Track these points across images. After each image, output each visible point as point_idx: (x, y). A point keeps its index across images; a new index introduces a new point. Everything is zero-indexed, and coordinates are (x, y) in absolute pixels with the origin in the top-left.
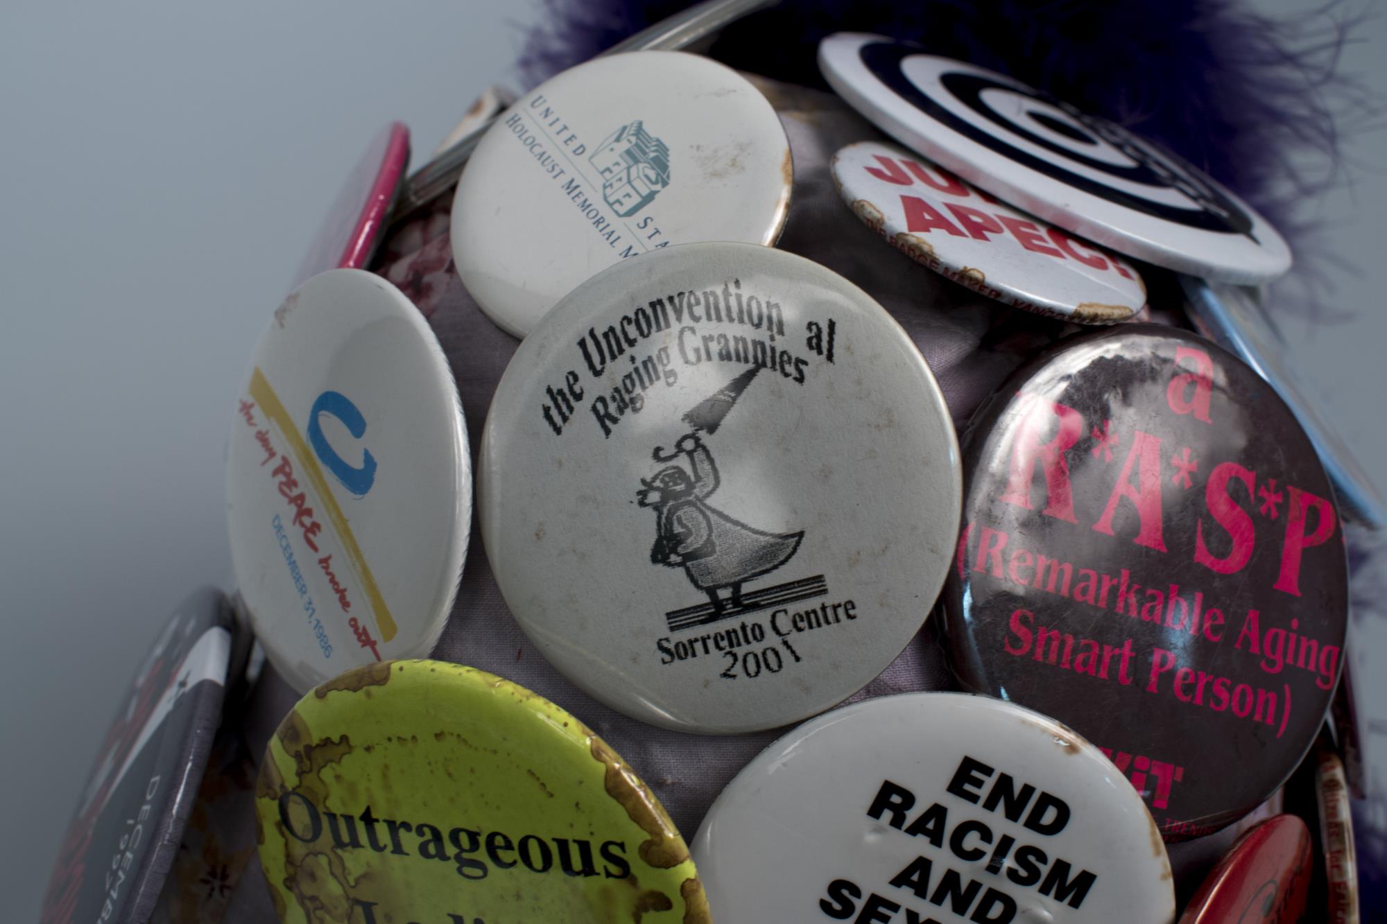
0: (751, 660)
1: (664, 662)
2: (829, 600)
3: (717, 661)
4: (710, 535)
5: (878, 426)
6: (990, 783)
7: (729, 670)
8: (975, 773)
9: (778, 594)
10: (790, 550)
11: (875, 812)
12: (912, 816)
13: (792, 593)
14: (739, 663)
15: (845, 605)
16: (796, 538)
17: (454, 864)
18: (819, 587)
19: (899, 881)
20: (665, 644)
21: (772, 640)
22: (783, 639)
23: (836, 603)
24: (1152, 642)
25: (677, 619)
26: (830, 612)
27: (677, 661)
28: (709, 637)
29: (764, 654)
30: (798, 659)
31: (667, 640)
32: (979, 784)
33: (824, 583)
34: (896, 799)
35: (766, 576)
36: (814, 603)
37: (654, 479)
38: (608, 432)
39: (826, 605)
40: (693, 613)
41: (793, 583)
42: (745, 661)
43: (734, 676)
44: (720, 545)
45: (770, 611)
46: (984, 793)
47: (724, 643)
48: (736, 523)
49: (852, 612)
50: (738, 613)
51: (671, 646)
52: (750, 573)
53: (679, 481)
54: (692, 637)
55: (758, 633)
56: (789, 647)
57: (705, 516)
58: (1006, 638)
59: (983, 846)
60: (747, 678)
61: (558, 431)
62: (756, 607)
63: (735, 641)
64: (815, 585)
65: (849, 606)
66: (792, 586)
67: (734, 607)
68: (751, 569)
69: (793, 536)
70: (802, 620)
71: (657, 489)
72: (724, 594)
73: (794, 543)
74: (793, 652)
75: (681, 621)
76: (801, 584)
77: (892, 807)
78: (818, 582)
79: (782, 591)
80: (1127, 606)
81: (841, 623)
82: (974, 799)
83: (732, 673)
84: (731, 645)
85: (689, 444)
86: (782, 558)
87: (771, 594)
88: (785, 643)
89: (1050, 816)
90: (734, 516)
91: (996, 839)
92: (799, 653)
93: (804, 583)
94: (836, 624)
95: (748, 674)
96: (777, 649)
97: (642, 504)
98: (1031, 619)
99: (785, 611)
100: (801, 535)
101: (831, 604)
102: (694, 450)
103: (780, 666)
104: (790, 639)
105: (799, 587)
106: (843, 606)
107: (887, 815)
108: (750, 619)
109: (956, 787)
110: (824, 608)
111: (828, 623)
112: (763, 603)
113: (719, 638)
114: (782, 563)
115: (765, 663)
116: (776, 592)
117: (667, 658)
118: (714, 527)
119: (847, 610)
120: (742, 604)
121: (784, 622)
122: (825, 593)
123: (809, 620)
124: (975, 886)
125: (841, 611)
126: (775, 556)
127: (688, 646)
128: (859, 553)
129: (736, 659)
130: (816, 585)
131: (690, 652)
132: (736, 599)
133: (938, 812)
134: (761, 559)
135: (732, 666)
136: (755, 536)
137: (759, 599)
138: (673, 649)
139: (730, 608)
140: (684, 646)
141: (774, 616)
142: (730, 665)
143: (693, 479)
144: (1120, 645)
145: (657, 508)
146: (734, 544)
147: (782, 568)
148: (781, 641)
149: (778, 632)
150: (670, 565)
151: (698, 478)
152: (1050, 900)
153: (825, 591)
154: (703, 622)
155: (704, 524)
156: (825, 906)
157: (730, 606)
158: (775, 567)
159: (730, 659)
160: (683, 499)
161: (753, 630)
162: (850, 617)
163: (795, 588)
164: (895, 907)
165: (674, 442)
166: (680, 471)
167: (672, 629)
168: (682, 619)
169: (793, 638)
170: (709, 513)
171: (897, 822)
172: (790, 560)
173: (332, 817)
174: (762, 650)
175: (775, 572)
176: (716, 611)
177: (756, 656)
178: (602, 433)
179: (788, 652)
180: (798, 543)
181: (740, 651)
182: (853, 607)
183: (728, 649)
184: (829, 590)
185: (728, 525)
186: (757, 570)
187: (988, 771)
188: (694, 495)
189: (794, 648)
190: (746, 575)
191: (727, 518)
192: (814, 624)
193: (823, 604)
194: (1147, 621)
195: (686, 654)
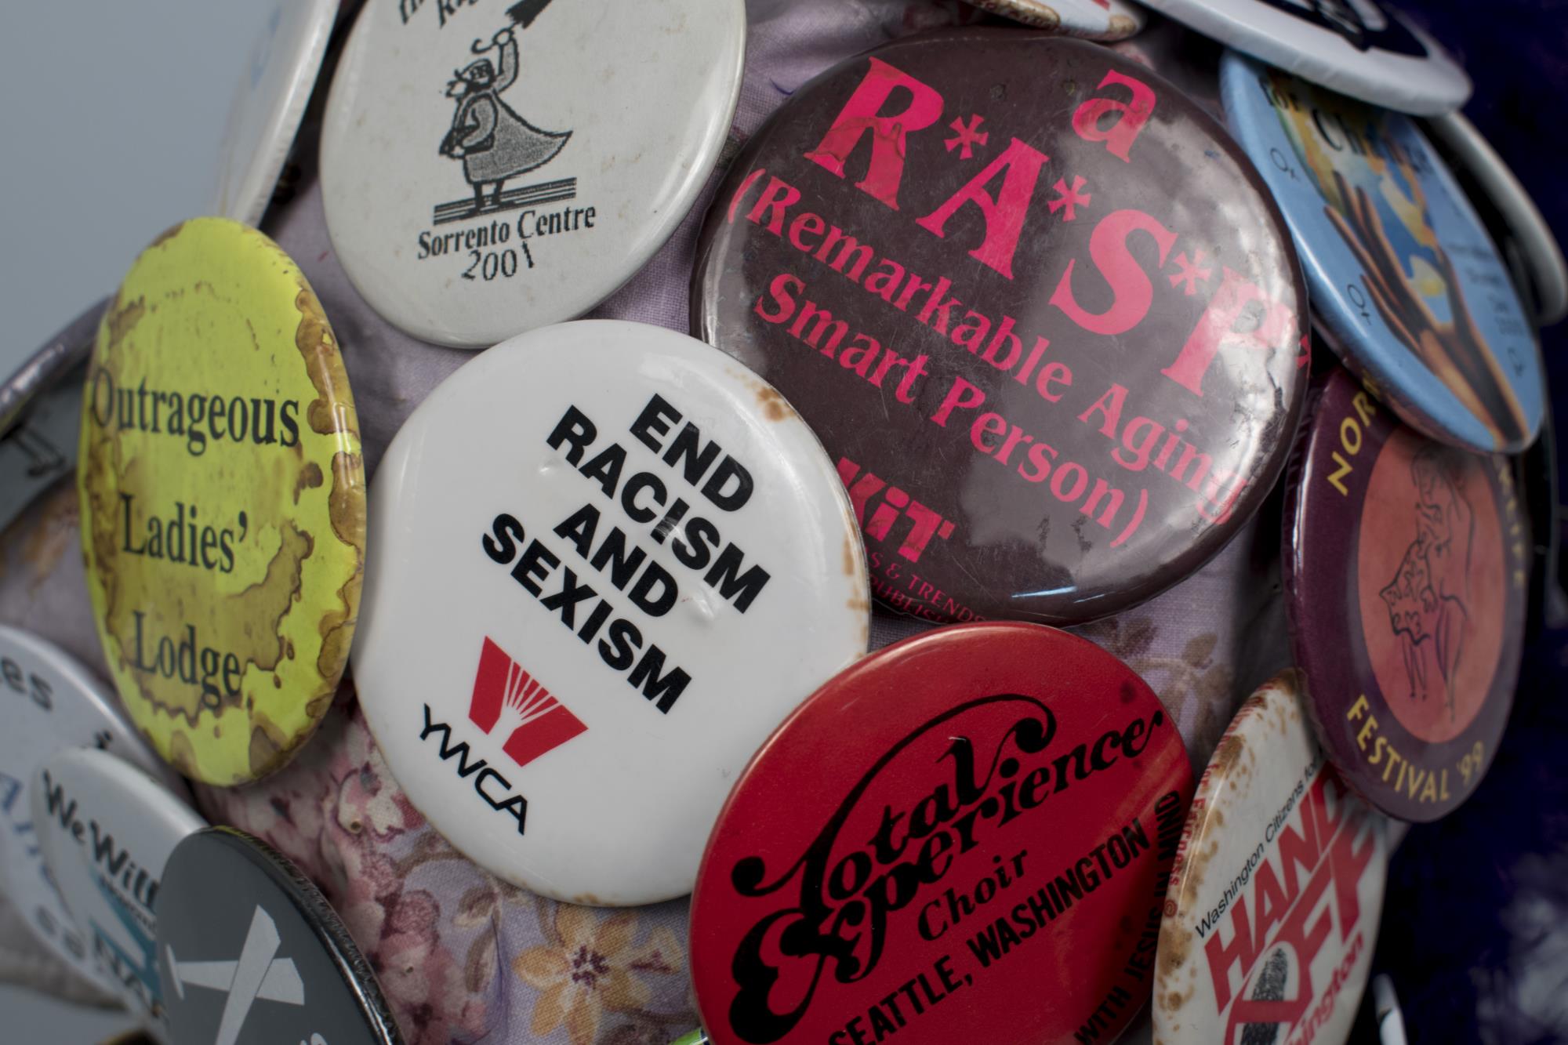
0: (491, 260)
1: (420, 257)
2: (574, 204)
3: (463, 259)
4: (493, 129)
5: (668, 30)
6: (675, 430)
7: (470, 270)
8: (662, 416)
9: (531, 195)
10: (555, 149)
11: (554, 441)
12: (591, 453)
13: (545, 194)
14: (481, 264)
15: (587, 211)
16: (564, 138)
17: (186, 438)
18: (569, 190)
19: (565, 529)
20: (426, 239)
21: (515, 242)
22: (524, 242)
23: (579, 209)
24: (956, 369)
25: (444, 212)
26: (571, 217)
27: (431, 256)
28: (463, 234)
29: (504, 256)
30: (531, 265)
31: (428, 234)
32: (663, 429)
33: (574, 187)
34: (578, 430)
35: (528, 175)
36: (559, 207)
37: (465, 70)
38: (443, 21)
39: (570, 209)
40: (457, 207)
41: (548, 184)
42: (486, 262)
43: (472, 277)
44: (499, 140)
45: (520, 211)
46: (667, 441)
47: (474, 242)
48: (519, 119)
49: (591, 220)
50: (493, 211)
51: (429, 240)
52: (515, 170)
53: (484, 74)
54: (449, 233)
55: (504, 232)
56: (527, 251)
57: (496, 111)
58: (762, 298)
59: (655, 507)
60: (483, 280)
61: (405, 19)
62: (511, 205)
63: (483, 240)
64: (565, 187)
65: (590, 213)
66: (547, 187)
67: (492, 204)
68: (517, 167)
69: (561, 135)
70: (545, 224)
71: (465, 80)
72: (488, 190)
73: (561, 143)
74: (529, 257)
75: (445, 215)
76: (554, 185)
77: (573, 438)
78: (569, 185)
79: (537, 191)
80: (934, 319)
81: (579, 230)
82: (655, 446)
83: (471, 273)
84: (479, 244)
85: (503, 38)
86: (546, 157)
87: (527, 193)
88: (525, 246)
89: (731, 487)
90: (519, 112)
91: (670, 502)
92: (533, 260)
93: (558, 185)
94: (574, 231)
95: (485, 277)
96: (516, 252)
97: (449, 94)
98: (800, 291)
99: (533, 213)
100: (569, 135)
101: (575, 208)
102: (506, 44)
103: (514, 271)
104: (529, 242)
105: (553, 188)
106: (585, 213)
107: (566, 446)
108: (501, 217)
109: (639, 429)
110: (567, 213)
111: (567, 229)
112: (517, 202)
113: (471, 236)
114: (545, 162)
115: (503, 267)
116: (531, 192)
117: (423, 252)
118: (499, 121)
119: (587, 217)
120: (501, 202)
121: (529, 225)
122: (573, 197)
123: (553, 224)
124: (639, 555)
125: (581, 217)
126: (541, 154)
127: (443, 242)
128: (614, 158)
129: (478, 260)
130: (567, 188)
131: (443, 248)
132: (496, 197)
133: (616, 455)
134: (528, 157)
135: (474, 267)
136: (529, 133)
137: (515, 198)
138: (430, 244)
139: (488, 205)
140: (440, 240)
141: (522, 217)
142: (472, 265)
143: (496, 72)
144: (911, 358)
145: (459, 100)
146: (510, 140)
147: (544, 167)
148: (522, 244)
149: (522, 235)
150: (452, 157)
151: (501, 71)
152: (714, 592)
153: (572, 195)
154: (463, 218)
155: (492, 119)
156: (487, 543)
157: (489, 203)
158: (538, 166)
159: (474, 258)
160: (483, 92)
161: (501, 229)
162: (588, 225)
163: (548, 189)
164: (554, 562)
165: (491, 35)
166: (488, 64)
167: (436, 223)
168: (446, 214)
169: (534, 242)
170: (499, 107)
171: (574, 457)
172: (553, 160)
173: (121, 392)
174: (503, 252)
175: (536, 171)
176: (477, 206)
177: (496, 257)
178: (438, 22)
179: (525, 256)
180: (564, 143)
181: (484, 251)
182: (593, 215)
183: (475, 248)
184: (577, 195)
185: (512, 121)
186: (522, 168)
187: (676, 416)
188: (492, 89)
189: (531, 253)
190: (511, 172)
191: (512, 113)
192: (555, 229)
193: (568, 209)
194: (958, 344)
195: (440, 250)
